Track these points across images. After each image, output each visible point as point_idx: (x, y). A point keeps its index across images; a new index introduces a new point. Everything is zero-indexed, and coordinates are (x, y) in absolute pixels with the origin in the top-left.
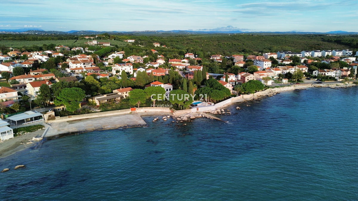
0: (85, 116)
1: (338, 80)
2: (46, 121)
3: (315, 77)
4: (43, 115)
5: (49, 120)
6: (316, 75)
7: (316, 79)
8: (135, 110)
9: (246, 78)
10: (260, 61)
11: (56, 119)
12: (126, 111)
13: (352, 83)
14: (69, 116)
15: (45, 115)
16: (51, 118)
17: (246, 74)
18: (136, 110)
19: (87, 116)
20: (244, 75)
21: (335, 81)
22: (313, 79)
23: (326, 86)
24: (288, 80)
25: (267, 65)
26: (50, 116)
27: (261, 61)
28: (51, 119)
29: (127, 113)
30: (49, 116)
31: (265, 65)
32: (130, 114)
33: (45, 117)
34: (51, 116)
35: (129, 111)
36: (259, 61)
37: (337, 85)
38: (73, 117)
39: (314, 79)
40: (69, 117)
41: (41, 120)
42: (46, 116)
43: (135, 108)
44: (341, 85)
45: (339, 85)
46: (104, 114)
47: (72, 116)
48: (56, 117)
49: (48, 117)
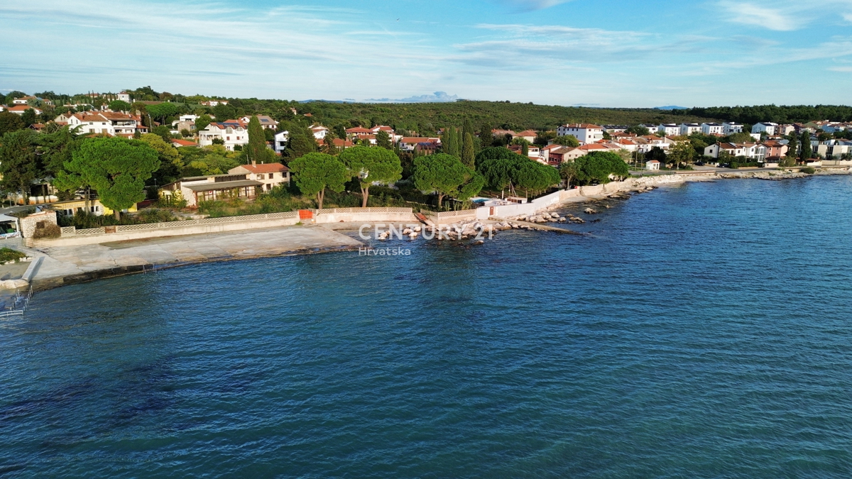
0: (159, 229)
1: (766, 166)
2: (28, 240)
3: (713, 160)
4: (18, 221)
5: (36, 236)
6: (714, 155)
7: (718, 164)
8: (311, 217)
9: (566, 157)
10: (575, 130)
11: (62, 236)
12: (285, 218)
13: (798, 170)
14: (107, 227)
15: (23, 221)
16: (43, 231)
17: (561, 149)
18: (314, 215)
19: (165, 229)
20: (558, 150)
21: (759, 167)
22: (710, 163)
23: (748, 176)
24: (659, 163)
25: (592, 137)
26: (40, 225)
27: (577, 129)
28: (44, 236)
29: (287, 224)
30: (38, 224)
31: (590, 137)
32: (298, 226)
33: (24, 229)
34: (46, 225)
35: (294, 218)
36: (571, 129)
37: (770, 174)
38: (120, 229)
39: (712, 163)
40: (107, 231)
41: (11, 237)
42: (28, 225)
43: (311, 212)
44: (778, 174)
45: (774, 175)
46: (218, 225)
47: (117, 227)
48: (62, 229)
49: (33, 228)
